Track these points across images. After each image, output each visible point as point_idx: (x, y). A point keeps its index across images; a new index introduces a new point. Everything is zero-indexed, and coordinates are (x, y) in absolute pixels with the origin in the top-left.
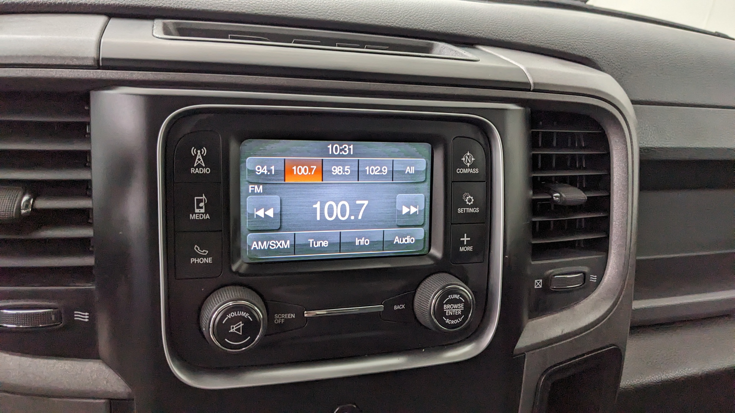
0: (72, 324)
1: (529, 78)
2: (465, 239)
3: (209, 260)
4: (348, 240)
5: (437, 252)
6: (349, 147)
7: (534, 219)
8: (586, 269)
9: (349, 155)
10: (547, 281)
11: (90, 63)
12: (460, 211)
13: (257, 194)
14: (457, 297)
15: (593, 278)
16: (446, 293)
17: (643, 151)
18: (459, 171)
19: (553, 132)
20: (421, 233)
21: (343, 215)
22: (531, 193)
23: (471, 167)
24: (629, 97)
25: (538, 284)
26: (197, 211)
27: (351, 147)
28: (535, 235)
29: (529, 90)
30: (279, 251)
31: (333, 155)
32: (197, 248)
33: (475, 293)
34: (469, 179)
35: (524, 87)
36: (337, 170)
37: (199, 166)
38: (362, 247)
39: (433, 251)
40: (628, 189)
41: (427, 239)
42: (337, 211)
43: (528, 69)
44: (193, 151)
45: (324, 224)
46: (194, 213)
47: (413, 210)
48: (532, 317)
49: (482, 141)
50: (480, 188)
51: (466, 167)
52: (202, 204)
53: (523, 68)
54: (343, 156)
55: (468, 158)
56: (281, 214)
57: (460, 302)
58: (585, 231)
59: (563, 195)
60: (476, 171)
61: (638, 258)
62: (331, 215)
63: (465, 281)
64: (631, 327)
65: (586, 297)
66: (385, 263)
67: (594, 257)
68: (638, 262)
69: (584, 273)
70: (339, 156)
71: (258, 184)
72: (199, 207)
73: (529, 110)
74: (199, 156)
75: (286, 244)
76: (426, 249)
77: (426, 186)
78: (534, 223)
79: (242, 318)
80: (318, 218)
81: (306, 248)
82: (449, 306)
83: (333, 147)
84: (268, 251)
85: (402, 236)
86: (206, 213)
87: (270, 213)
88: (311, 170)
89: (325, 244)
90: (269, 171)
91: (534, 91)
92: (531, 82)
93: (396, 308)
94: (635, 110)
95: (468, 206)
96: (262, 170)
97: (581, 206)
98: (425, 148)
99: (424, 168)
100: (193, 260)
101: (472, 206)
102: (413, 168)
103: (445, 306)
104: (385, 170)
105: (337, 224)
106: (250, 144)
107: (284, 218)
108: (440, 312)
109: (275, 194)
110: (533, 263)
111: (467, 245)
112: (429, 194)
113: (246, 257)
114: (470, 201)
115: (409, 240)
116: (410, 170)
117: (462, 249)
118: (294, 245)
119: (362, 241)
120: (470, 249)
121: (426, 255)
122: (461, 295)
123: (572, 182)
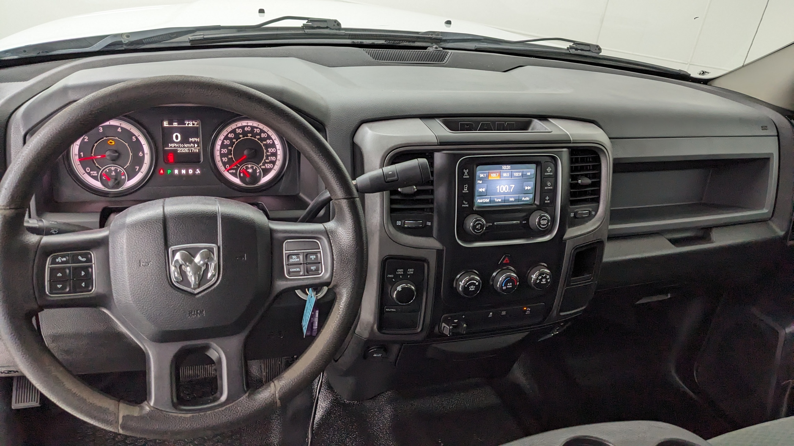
0: (426, 226)
1: (571, 138)
2: (547, 198)
3: (467, 206)
4: (507, 199)
5: (537, 202)
6: (509, 167)
7: (571, 191)
8: (591, 210)
9: (509, 169)
10: (576, 213)
11: (437, 144)
12: (546, 188)
13: (480, 184)
14: (545, 218)
15: (593, 213)
16: (541, 217)
17: (614, 160)
18: (546, 174)
19: (578, 157)
20: (531, 196)
21: (506, 190)
22: (570, 180)
23: (550, 172)
24: (608, 136)
25: (572, 215)
26: (465, 190)
27: (510, 166)
28: (572, 196)
29: (571, 143)
30: (486, 203)
31: (504, 170)
32: (464, 202)
33: (551, 217)
34: (549, 176)
35: (569, 141)
36: (505, 175)
37: (466, 175)
38: (512, 201)
39: (536, 202)
40: (607, 178)
41: (534, 198)
42: (504, 189)
43: (570, 134)
44: (464, 170)
45: (500, 193)
46: (464, 190)
47: (529, 188)
48: (569, 227)
49: (553, 162)
50: (553, 179)
51: (548, 172)
52: (466, 188)
53: (568, 134)
54: (507, 170)
55: (549, 169)
56: (486, 190)
57: (546, 220)
58: (591, 194)
59: (582, 181)
60: (552, 174)
61: (612, 209)
62: (502, 190)
63: (547, 213)
64: (608, 238)
65: (590, 220)
66: (520, 207)
67: (594, 205)
68: (611, 210)
69: (590, 211)
70: (506, 170)
71: (480, 180)
72: (465, 189)
73: (570, 150)
74: (466, 172)
75: (488, 201)
76: (533, 202)
77: (534, 179)
78: (571, 192)
79: (480, 224)
80: (498, 191)
81: (494, 202)
82: (542, 221)
83: (504, 167)
84: (483, 203)
85: (525, 197)
86: (467, 190)
87: (484, 190)
88: (497, 175)
89: (500, 200)
90: (484, 176)
91: (573, 143)
92: (571, 139)
93: (523, 222)
94: (611, 142)
95: (548, 186)
96: (482, 176)
97: (589, 184)
98: (534, 166)
99: (533, 173)
100: (463, 205)
101: (550, 186)
102: (530, 173)
103: (541, 221)
104: (520, 174)
105: (504, 193)
106: (479, 167)
107: (488, 191)
108: (539, 223)
109: (485, 183)
110: (570, 207)
111: (548, 200)
112: (535, 182)
113: (476, 205)
114: (549, 184)
115: (527, 199)
116: (529, 174)
117: (546, 202)
118: (490, 201)
119: (512, 199)
120: (549, 202)
121: (534, 204)
122: (547, 218)
123: (586, 176)
